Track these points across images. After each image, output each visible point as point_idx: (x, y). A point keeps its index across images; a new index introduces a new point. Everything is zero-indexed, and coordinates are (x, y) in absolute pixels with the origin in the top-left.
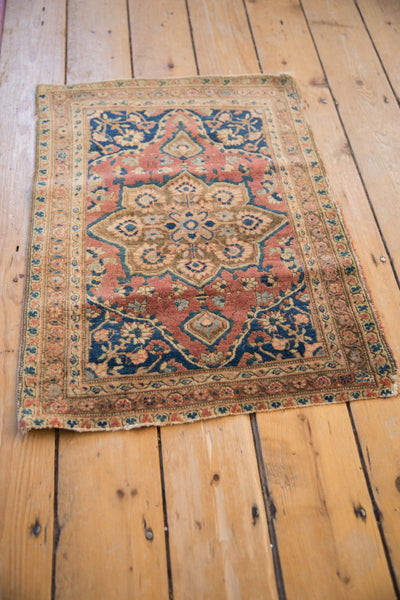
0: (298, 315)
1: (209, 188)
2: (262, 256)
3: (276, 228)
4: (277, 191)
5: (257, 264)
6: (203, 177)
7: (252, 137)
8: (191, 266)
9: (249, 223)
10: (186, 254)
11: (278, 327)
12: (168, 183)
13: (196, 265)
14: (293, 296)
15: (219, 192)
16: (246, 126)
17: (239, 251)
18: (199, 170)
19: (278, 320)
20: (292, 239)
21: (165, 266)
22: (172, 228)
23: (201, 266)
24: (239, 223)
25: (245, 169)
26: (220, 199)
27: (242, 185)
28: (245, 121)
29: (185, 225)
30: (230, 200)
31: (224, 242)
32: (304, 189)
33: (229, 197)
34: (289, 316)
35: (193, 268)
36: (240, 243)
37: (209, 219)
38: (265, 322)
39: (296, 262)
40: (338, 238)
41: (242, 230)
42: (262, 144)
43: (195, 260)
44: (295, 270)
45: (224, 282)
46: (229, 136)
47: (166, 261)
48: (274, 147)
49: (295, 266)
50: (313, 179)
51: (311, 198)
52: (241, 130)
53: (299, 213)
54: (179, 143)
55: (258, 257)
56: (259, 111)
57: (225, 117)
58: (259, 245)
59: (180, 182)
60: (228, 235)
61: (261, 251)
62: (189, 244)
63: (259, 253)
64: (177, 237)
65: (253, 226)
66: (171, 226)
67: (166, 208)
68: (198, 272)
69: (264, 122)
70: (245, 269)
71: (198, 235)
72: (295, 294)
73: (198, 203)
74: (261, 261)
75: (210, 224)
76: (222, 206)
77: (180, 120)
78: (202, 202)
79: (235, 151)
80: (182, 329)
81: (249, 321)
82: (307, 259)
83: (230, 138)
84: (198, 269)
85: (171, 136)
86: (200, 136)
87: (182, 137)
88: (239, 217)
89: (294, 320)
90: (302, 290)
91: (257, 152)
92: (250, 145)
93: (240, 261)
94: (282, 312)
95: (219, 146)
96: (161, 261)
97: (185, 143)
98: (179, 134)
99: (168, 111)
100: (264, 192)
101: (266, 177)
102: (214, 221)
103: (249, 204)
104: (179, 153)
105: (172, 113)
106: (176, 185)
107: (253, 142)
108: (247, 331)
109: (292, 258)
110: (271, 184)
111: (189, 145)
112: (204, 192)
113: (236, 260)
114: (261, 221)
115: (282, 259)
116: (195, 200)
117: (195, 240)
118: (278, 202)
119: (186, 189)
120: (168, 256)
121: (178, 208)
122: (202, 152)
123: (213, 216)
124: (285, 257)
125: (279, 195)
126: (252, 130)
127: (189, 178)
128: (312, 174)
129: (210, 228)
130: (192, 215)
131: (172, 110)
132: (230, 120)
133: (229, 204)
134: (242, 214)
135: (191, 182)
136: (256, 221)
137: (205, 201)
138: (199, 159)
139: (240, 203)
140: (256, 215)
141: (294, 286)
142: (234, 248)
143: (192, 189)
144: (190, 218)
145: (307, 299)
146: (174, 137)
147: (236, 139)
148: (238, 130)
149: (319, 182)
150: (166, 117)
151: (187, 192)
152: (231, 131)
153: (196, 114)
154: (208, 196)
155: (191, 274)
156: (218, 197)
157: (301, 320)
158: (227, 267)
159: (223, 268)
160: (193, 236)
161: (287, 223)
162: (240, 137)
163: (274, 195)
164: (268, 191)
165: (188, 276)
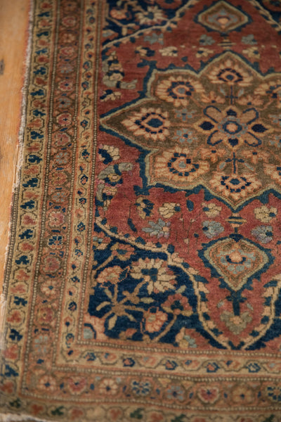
0: (120, 18)
1: (201, 182)
2: (146, 80)
3: (119, 112)
4: (103, 166)
5: (155, 71)
6: (208, 198)
7: (114, 274)
8: (236, 78)
9: (155, 123)
10: (241, 93)
11: (146, 10)
12: (261, 192)
13: (230, 77)
14: (121, 36)
15: (187, 174)
16: (120, 298)
17: (174, 90)
18: (214, 210)
19: (145, 16)
20: (103, 97)
21: (267, 82)
22: (256, 125)
23: (223, 76)
24: (167, 124)
25: (143, 205)
26: (188, 162)
27: (151, 182)
28: (120, 310)
29: (240, 129)
30: (174, 160)
31: (191, 102)
32: (59, 167)
33: (175, 165)
34: (131, 18)
35: (233, 74)
36: (170, 100)
37: (207, 132)
38: (159, 16)
39: (105, 70)
40: (39, 93)
41: (166, 115)
42: (100, 256)
43: (231, 83)
44: (111, 58)
45: (198, 56)
46: (154, 279)
47: (266, 87)
48: (83, 248)
49: (110, 63)
50: (41, 182)
51: (54, 151)
52: (131, 291)
53: (81, 129)
54: (241, 268)
55: (152, 79)
56: (87, 333)
57: (154, 322)
58: (148, 94)
59: (243, 193)
60: (185, 111)
61: (145, 87)
62: (236, 104)
63: (149, 84)
64: (252, 115)
65: (149, 118)
66: (258, 128)
67: (264, 155)
68: (228, 69)
69: (85, 306)
70: (172, 66)
71: (224, 113)
72: (118, 38)
73: (219, 160)
74: (149, 74)
75: (206, 126)
76: (186, 151)
77: (237, 320)
78: (214, 160)
79: (150, 247)
80: (250, 18)
81: (177, 18)
82: (91, 71)
83: (153, 273)
84: (227, 73)
85: (254, 284)
86: (205, 281)
87: (236, 279)
88: (166, 132)
89: (126, 14)
90: (108, 41)
91: (114, 240)
92: (122, 258)
93: (176, 76)
94: (137, 23)
95: (175, 260)
96: (272, 88)
97: (231, 268)
98: (240, 286)
99: (258, 345)
100: (121, 168)
101: (112, 191)
102: (200, 130)
103: (149, 152)
104: (243, 246)
105: (250, 341)
106: (249, 188)
107: (116, 262)
108: (181, 10)
109: (109, 74)
110: (107, 180)
111: (226, 264)
112: (210, 174)
113: (180, 79)
114: (137, 123)
115: (123, 74)
116: (223, 164)
117: (228, 108)
118: (106, 147)
119: (235, 182)
120: (263, 93)
121: (247, 153)
122: (206, 246)
123: (201, 137)
124: (118, 77)
125: (101, 158)
126: (111, 289)
127: (230, 197)
128: (39, 191)
129: (208, 120)
130: (230, 141)
131: (251, 348)
132: (147, 314)
133: (176, 155)
134: (161, 136)
135: (227, 193)
136: (144, 123)
137: (209, 160)
138: (211, 233)
139: (160, 154)
140: (141, 132)
141: (117, 45)
142: (179, 94)
143: (227, 182)
144: (233, 137)
145: (105, 32)
146: (249, 280)
147: (145, 272)
148: (137, 289)
149: (32, 176)
150: (262, 329)
151: (235, 176)
152: (150, 288)
153: (206, 335)
154: (204, 168)
155: (236, 68)
156: (191, 167)
157: (119, 13)
158: (193, 73)
159: (197, 72)
160: (230, 113)
161: (102, 116)
162: (136, 276)
163: (108, 159)
164: (116, 167)
165: (240, 65)
